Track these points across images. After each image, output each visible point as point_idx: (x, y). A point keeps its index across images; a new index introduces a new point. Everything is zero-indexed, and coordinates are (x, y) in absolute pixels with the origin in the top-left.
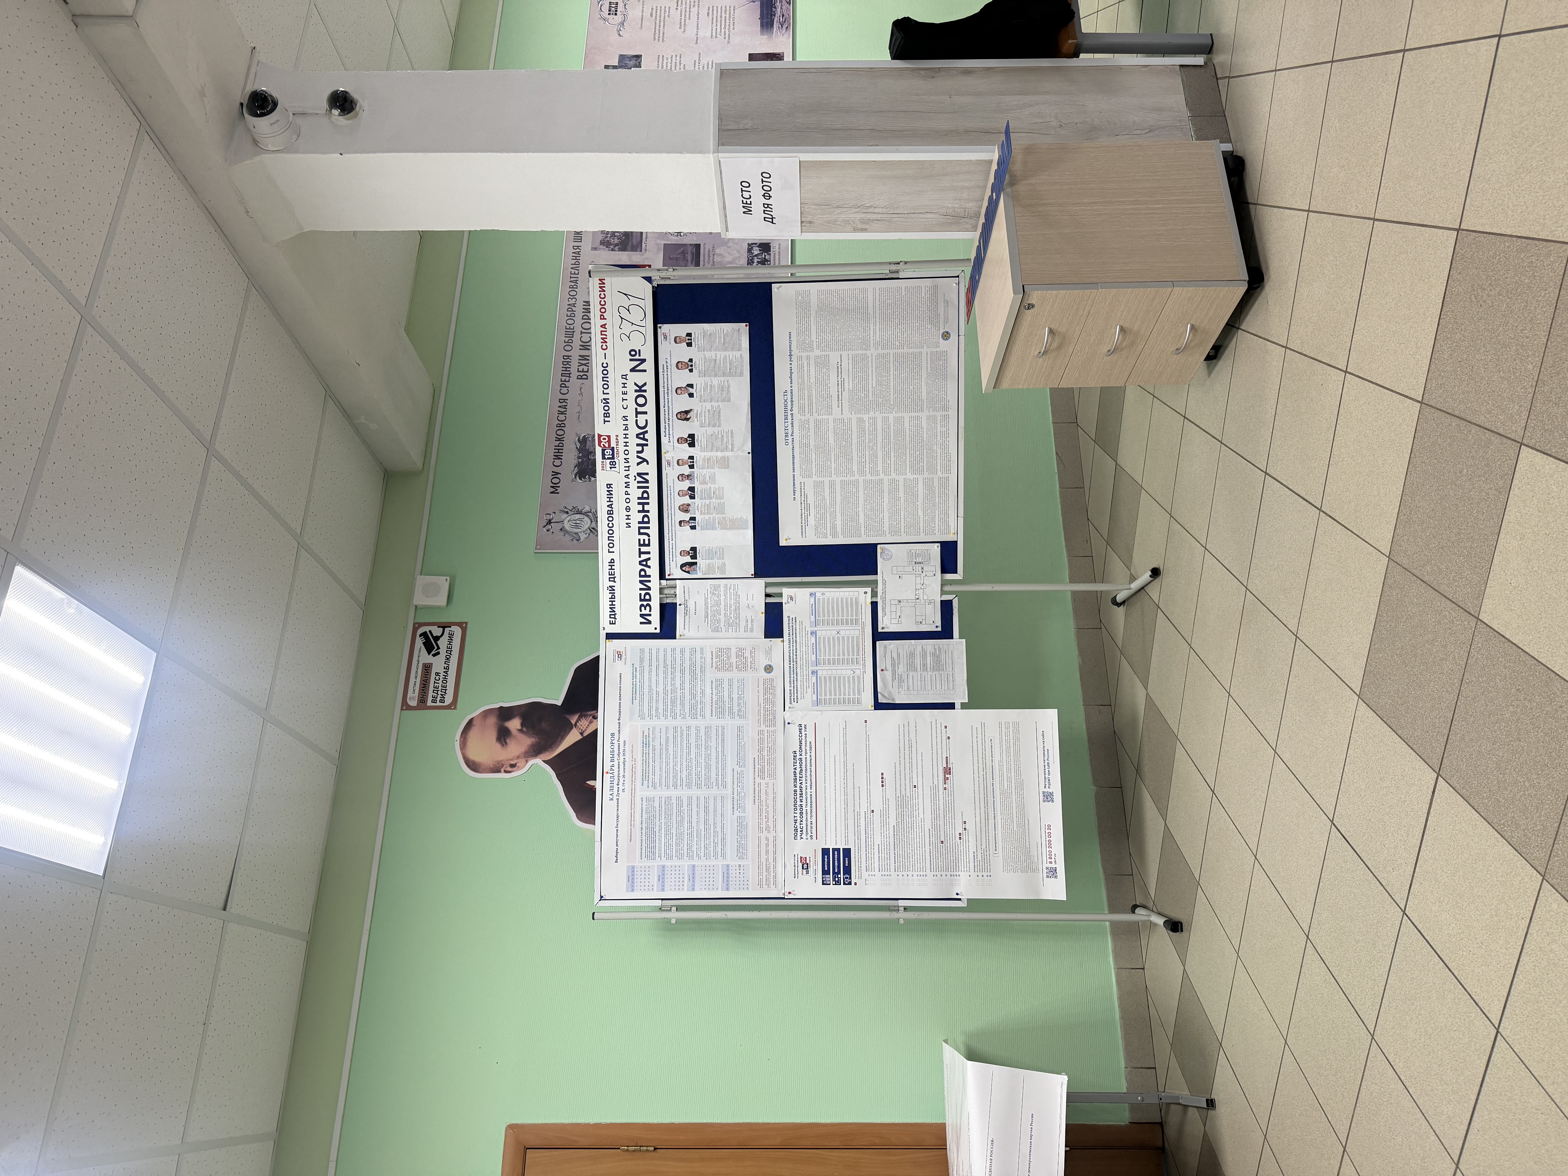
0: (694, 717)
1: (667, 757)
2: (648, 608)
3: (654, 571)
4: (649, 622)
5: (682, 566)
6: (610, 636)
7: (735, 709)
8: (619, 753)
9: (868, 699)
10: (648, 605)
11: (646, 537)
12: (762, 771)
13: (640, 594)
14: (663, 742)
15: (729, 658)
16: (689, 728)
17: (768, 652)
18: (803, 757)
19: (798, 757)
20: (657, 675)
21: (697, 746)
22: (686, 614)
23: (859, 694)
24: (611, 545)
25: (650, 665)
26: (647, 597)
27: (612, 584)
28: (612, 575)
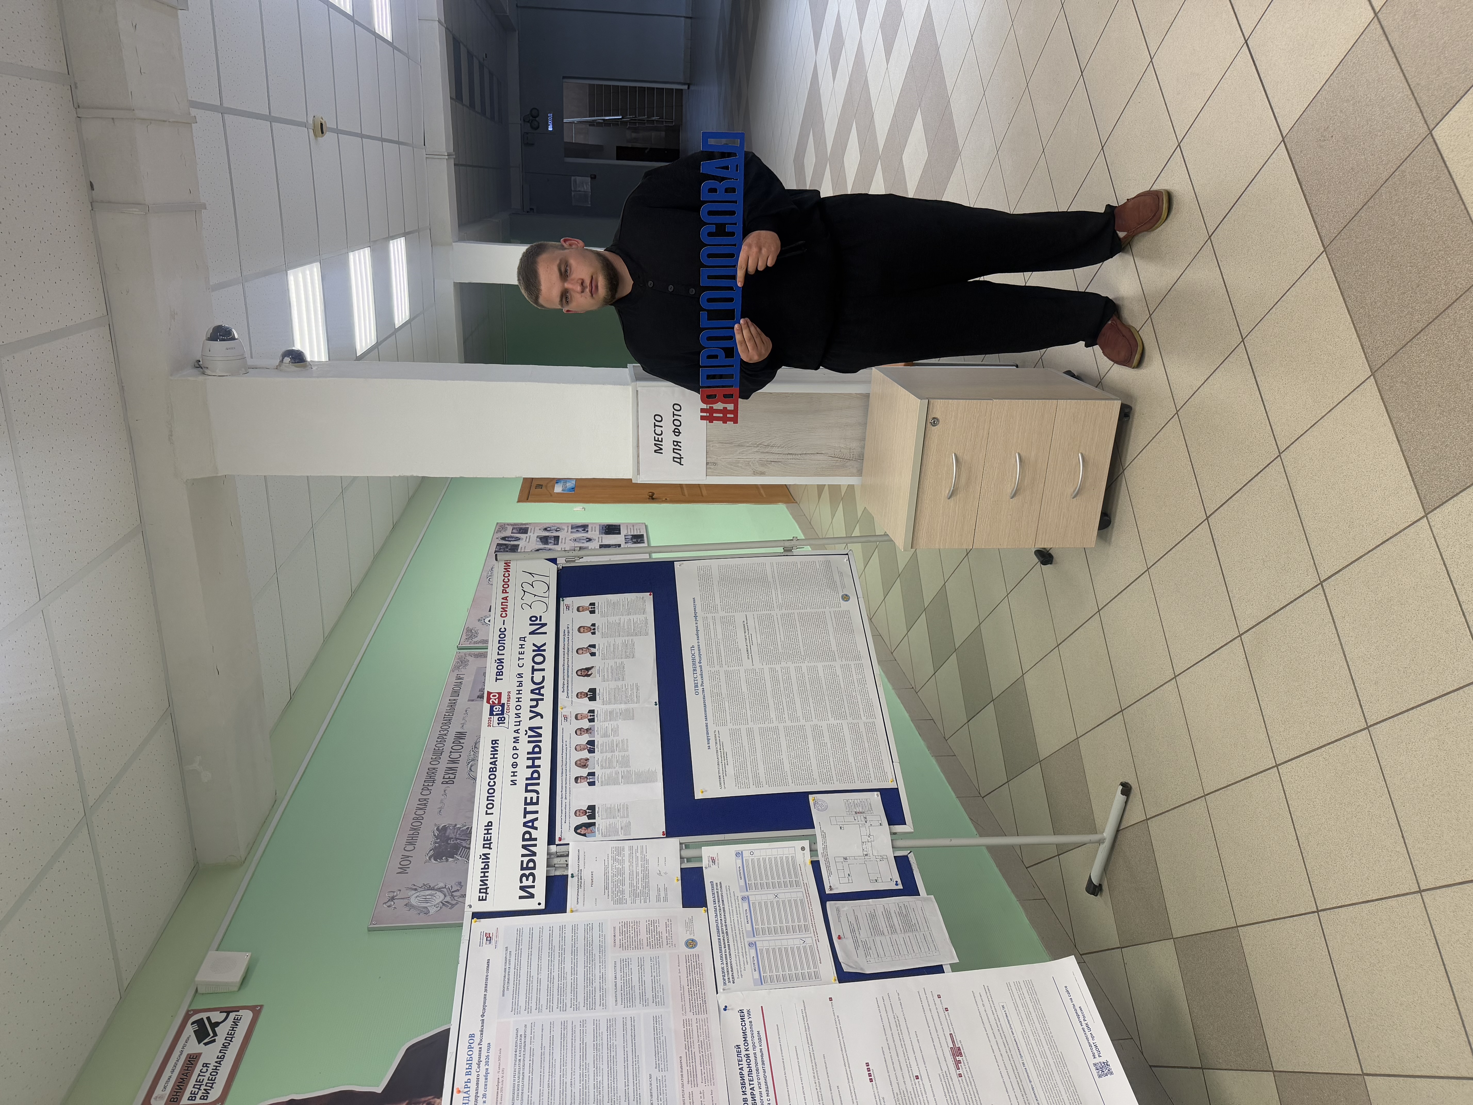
0: (591, 1007)
1: (552, 1066)
2: (531, 878)
3: (541, 833)
4: (532, 896)
5: (576, 829)
6: (478, 915)
7: (649, 995)
8: (480, 1061)
9: (828, 969)
10: (533, 875)
11: (534, 795)
12: (693, 1074)
13: (522, 862)
14: (546, 1044)
15: (637, 933)
16: (583, 1023)
17: (689, 924)
18: (751, 1052)
19: (743, 1053)
20: (539, 958)
21: (596, 1048)
22: (579, 886)
23: (815, 967)
24: (490, 805)
25: (530, 947)
26: (531, 865)
27: (487, 851)
28: (487, 840)
